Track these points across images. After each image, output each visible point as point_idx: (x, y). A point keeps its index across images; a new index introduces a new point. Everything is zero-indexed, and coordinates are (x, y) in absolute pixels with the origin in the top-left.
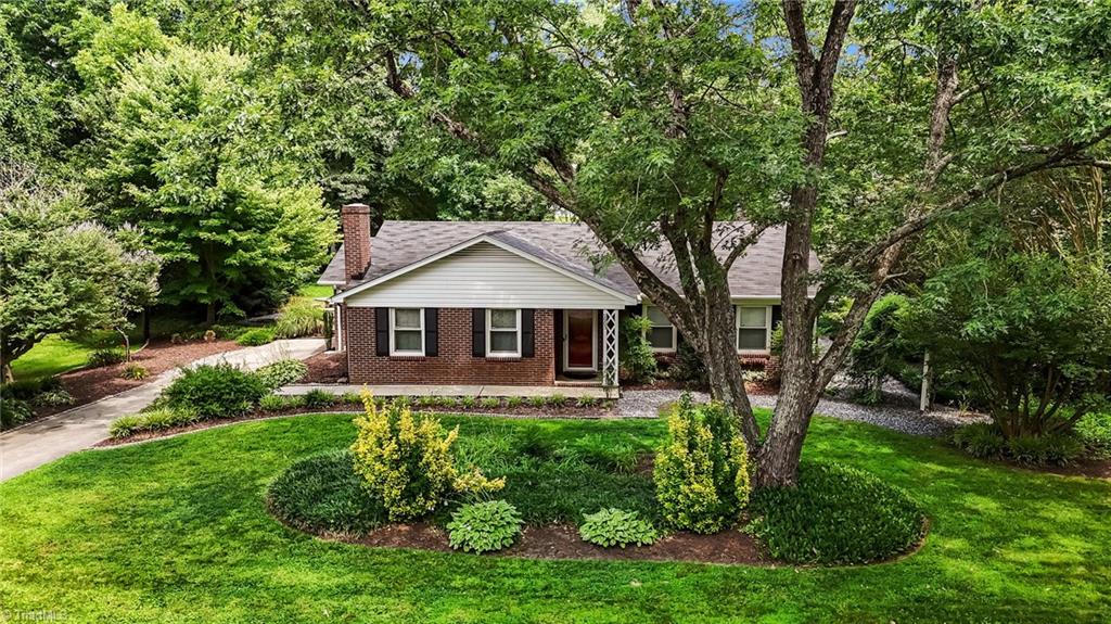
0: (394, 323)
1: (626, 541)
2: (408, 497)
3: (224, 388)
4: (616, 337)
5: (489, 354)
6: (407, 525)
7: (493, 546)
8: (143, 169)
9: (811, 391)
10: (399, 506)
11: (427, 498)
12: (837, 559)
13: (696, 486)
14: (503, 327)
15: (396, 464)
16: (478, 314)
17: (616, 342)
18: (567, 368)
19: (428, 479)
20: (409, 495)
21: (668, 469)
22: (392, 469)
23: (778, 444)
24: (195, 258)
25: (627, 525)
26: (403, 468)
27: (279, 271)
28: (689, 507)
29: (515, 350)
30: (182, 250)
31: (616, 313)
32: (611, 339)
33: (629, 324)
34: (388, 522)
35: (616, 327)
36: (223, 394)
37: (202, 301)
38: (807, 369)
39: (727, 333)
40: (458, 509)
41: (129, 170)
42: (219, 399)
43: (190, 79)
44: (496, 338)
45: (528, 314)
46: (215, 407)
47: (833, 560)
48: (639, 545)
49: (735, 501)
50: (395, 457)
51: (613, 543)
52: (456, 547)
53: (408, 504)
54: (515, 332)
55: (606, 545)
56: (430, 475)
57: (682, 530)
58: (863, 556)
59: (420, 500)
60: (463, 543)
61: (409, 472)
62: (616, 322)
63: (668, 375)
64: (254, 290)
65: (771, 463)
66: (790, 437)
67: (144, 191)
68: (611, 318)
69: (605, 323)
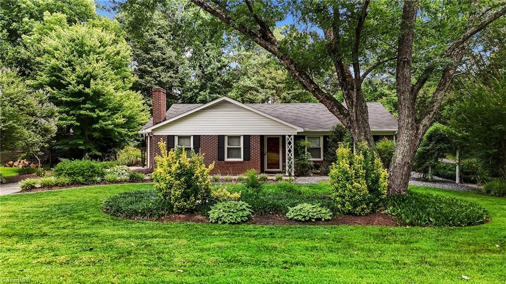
0: (177, 143)
1: (316, 217)
2: (185, 197)
3: (86, 170)
4: (292, 150)
5: (226, 160)
6: (183, 214)
7: (236, 220)
8: (54, 80)
9: (416, 137)
10: (180, 202)
11: (197, 199)
12: (445, 224)
13: (355, 184)
14: (233, 146)
15: (179, 176)
16: (221, 138)
17: (292, 152)
18: (266, 169)
19: (197, 186)
20: (186, 196)
21: (338, 177)
22: (176, 179)
23: (397, 170)
24: (78, 124)
25: (315, 210)
26: (183, 179)
27: (120, 133)
28: (351, 197)
29: (240, 157)
30: (71, 120)
31: (292, 137)
32: (290, 151)
33: (299, 143)
34: (173, 212)
35: (292, 144)
36: (84, 172)
37: (80, 147)
38: (413, 124)
39: (363, 114)
40: (214, 205)
41: (47, 79)
42: (82, 175)
43: (80, 38)
44: (231, 151)
45: (247, 138)
46: (80, 178)
47: (443, 224)
48: (323, 220)
49: (379, 194)
50: (178, 171)
51: (308, 218)
52: (214, 221)
53: (185, 201)
54: (240, 148)
55: (303, 220)
56: (198, 184)
57: (347, 214)
58: (461, 222)
59: (192, 198)
60: (217, 219)
61: (186, 181)
62: (292, 142)
63: (319, 172)
64: (107, 149)
65: (394, 182)
66: (404, 165)
67: (54, 90)
68: (290, 139)
69: (287, 142)
